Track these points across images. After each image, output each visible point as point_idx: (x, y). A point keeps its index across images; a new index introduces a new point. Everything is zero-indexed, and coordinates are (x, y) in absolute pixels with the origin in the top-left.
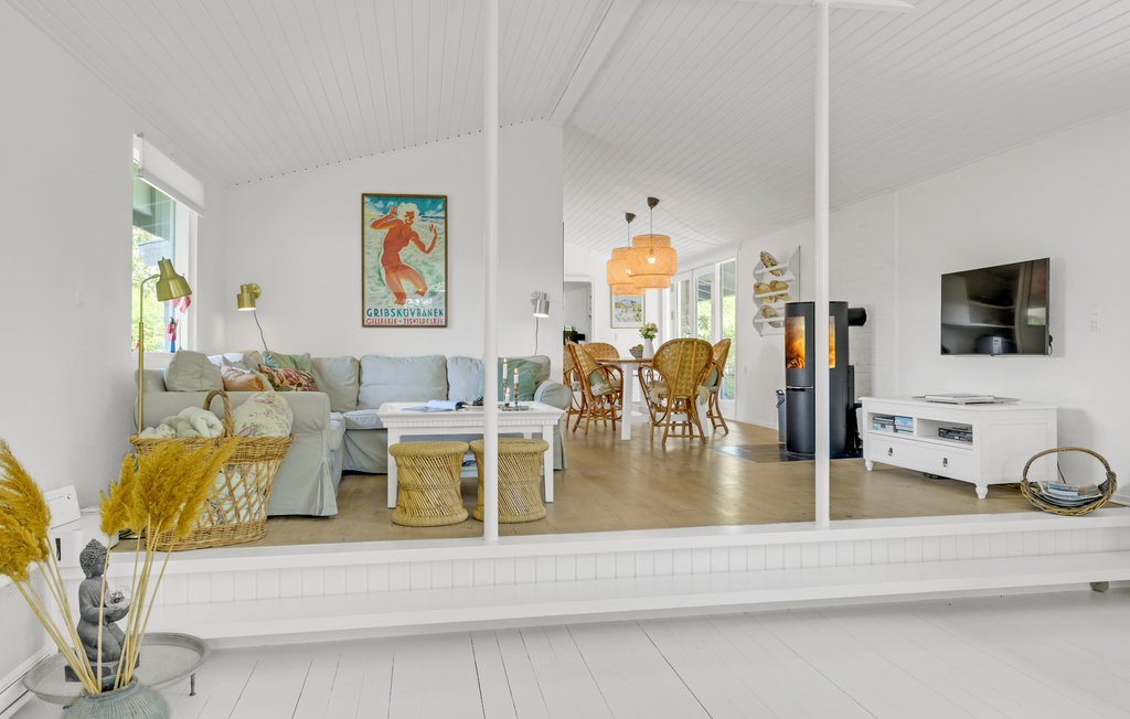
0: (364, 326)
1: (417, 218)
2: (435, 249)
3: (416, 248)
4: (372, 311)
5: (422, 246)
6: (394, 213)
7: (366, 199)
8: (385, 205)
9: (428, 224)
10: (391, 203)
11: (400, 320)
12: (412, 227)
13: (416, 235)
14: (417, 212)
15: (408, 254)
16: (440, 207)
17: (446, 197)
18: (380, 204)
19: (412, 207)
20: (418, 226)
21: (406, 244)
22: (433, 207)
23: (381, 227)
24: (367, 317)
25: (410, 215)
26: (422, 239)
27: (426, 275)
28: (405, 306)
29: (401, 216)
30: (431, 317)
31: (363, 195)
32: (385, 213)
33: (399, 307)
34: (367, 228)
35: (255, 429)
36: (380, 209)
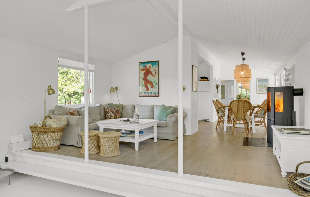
0: (139, 96)
1: (151, 67)
2: (156, 76)
3: (151, 75)
4: (141, 93)
5: (152, 75)
6: (146, 67)
7: (140, 64)
8: (144, 65)
9: (154, 69)
10: (145, 64)
11: (147, 95)
12: (150, 70)
13: (151, 72)
14: (151, 66)
15: (150, 77)
16: (157, 64)
17: (158, 61)
18: (143, 65)
19: (150, 65)
20: (152, 70)
21: (149, 75)
22: (155, 64)
23: (143, 70)
24: (140, 94)
25: (150, 67)
26: (153, 73)
27: (153, 83)
28: (149, 91)
29: (148, 67)
30: (154, 94)
31: (139, 63)
32: (144, 67)
33: (147, 91)
34: (140, 71)
35: (50, 125)
36: (143, 66)
